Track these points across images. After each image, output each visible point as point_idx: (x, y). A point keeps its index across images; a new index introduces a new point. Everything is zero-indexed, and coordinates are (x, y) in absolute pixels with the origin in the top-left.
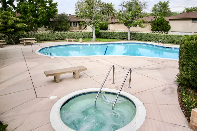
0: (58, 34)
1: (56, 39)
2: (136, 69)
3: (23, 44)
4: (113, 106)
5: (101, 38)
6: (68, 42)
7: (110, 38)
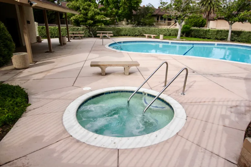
0: (139, 29)
1: (136, 35)
2: (211, 75)
3: (99, 37)
4: (144, 111)
5: (192, 37)
6: (147, 38)
7: (204, 38)
